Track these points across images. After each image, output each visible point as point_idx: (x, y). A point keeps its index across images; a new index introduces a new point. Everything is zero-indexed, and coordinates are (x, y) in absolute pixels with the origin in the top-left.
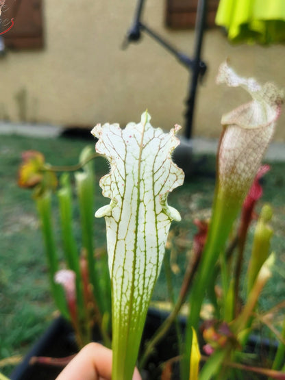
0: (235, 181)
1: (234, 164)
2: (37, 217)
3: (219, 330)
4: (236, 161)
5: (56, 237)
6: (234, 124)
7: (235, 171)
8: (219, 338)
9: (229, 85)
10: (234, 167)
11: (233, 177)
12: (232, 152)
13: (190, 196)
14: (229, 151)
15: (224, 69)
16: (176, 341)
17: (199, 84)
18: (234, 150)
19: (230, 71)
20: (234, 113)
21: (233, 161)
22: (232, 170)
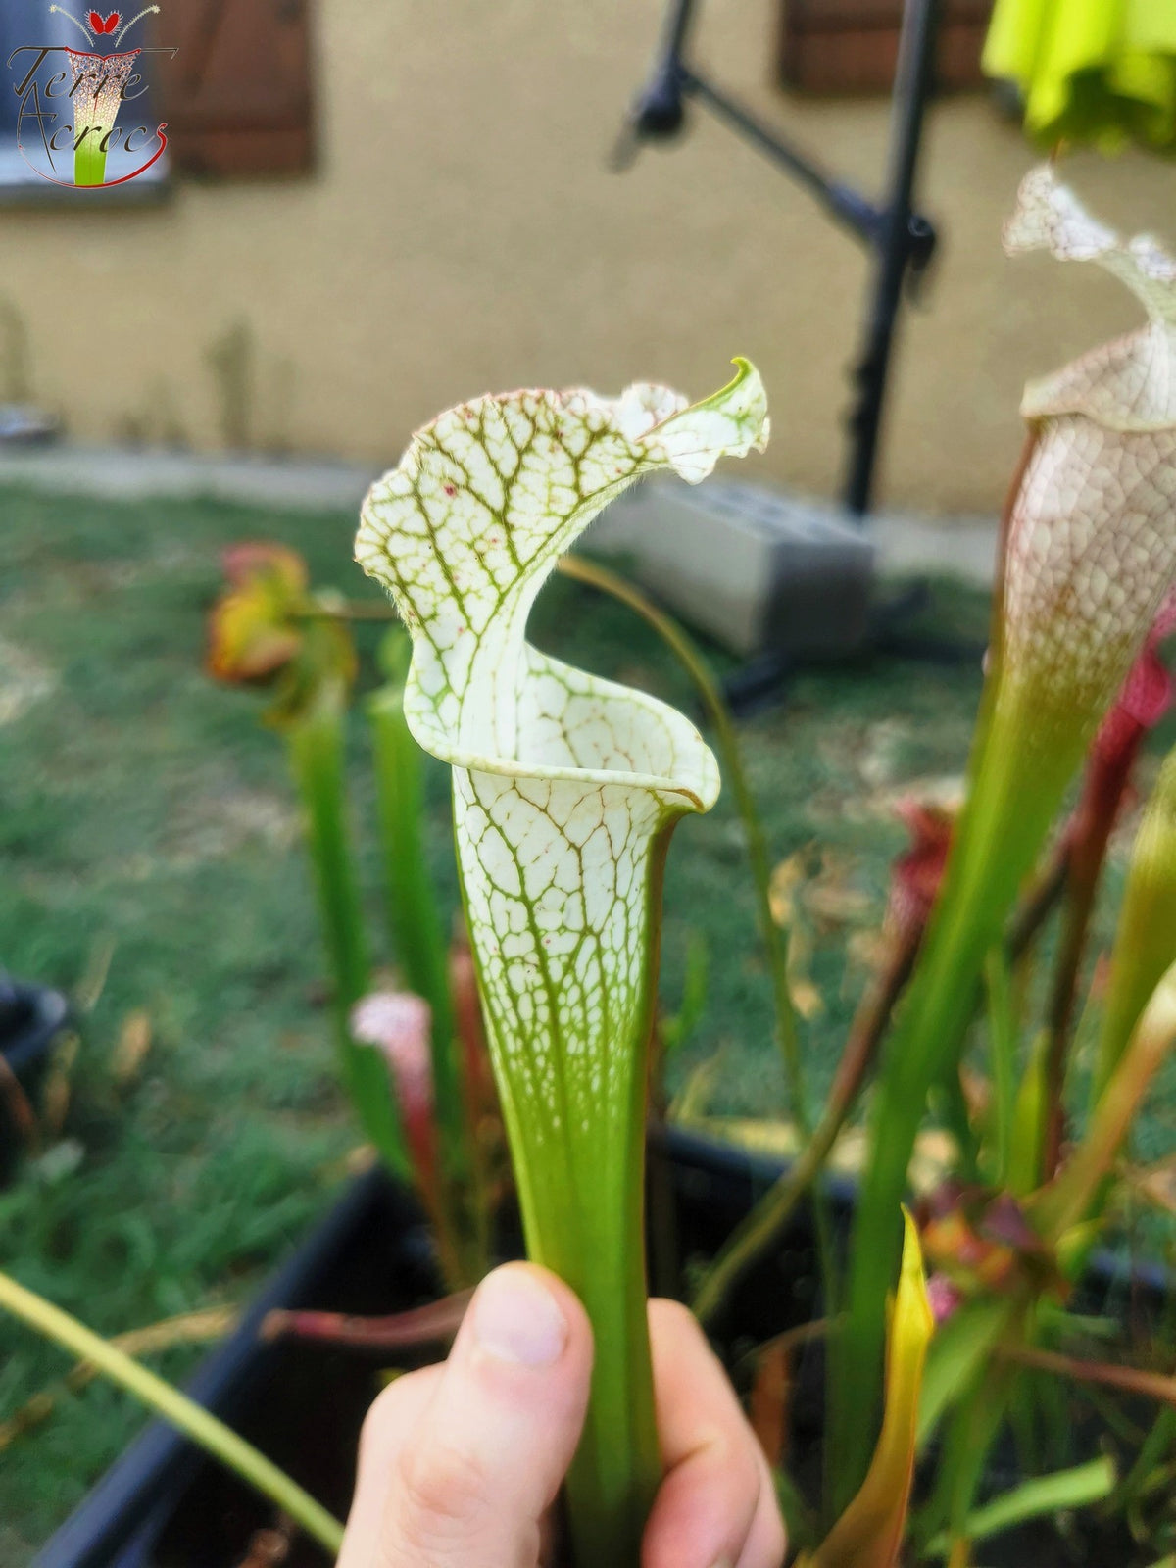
0: (1071, 646)
1: (1071, 575)
2: (289, 799)
3: (986, 1225)
4: (1076, 563)
5: (361, 878)
6: (1076, 416)
7: (1072, 603)
8: (983, 1253)
9: (1060, 255)
10: (1067, 589)
11: (1060, 630)
12: (1065, 528)
13: (863, 732)
14: (1052, 524)
15: (1039, 191)
16: (812, 1270)
17: (905, 303)
18: (1071, 520)
19: (1062, 198)
20: (1070, 373)
21: (1068, 566)
22: (1061, 602)
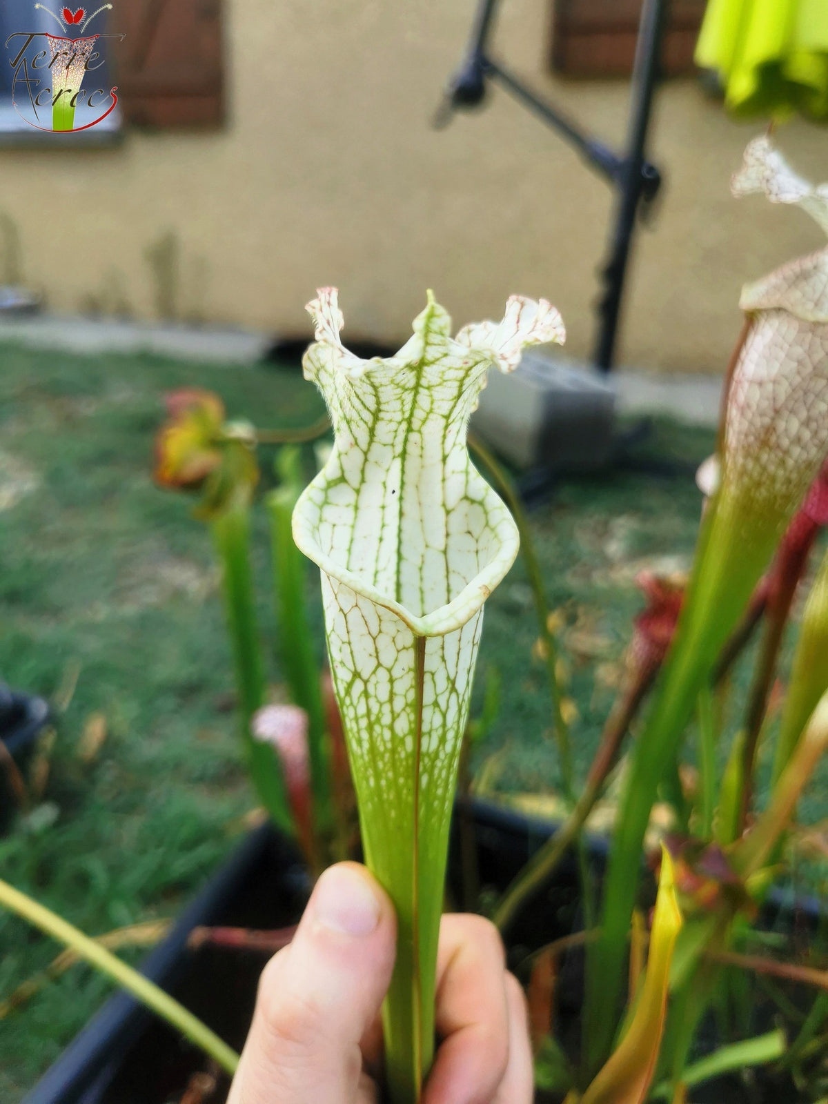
0: (772, 468)
1: (773, 419)
3: (701, 866)
4: (777, 412)
6: (779, 310)
7: (773, 439)
8: (698, 885)
9: (773, 199)
10: (770, 429)
11: (764, 457)
12: (770, 387)
13: (606, 524)
14: (761, 384)
15: (758, 154)
17: (638, 224)
18: (774, 382)
19: (774, 159)
20: (773, 279)
21: (771, 413)
22: (765, 438)
